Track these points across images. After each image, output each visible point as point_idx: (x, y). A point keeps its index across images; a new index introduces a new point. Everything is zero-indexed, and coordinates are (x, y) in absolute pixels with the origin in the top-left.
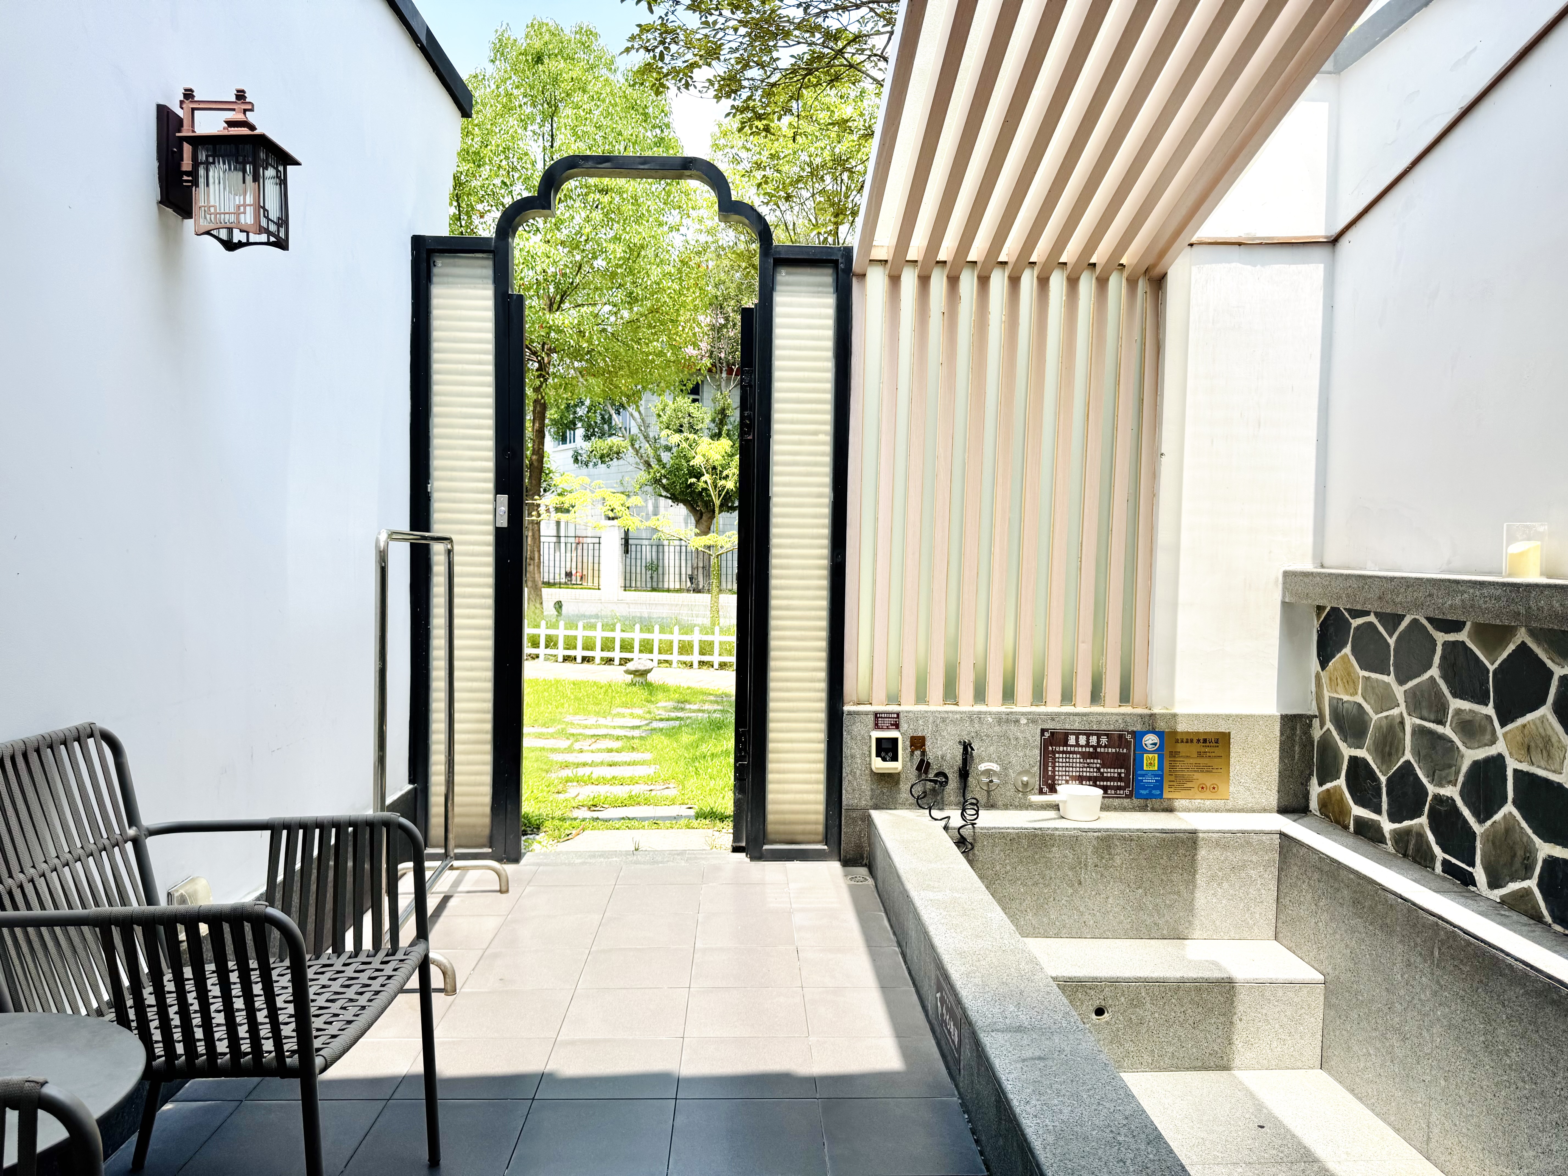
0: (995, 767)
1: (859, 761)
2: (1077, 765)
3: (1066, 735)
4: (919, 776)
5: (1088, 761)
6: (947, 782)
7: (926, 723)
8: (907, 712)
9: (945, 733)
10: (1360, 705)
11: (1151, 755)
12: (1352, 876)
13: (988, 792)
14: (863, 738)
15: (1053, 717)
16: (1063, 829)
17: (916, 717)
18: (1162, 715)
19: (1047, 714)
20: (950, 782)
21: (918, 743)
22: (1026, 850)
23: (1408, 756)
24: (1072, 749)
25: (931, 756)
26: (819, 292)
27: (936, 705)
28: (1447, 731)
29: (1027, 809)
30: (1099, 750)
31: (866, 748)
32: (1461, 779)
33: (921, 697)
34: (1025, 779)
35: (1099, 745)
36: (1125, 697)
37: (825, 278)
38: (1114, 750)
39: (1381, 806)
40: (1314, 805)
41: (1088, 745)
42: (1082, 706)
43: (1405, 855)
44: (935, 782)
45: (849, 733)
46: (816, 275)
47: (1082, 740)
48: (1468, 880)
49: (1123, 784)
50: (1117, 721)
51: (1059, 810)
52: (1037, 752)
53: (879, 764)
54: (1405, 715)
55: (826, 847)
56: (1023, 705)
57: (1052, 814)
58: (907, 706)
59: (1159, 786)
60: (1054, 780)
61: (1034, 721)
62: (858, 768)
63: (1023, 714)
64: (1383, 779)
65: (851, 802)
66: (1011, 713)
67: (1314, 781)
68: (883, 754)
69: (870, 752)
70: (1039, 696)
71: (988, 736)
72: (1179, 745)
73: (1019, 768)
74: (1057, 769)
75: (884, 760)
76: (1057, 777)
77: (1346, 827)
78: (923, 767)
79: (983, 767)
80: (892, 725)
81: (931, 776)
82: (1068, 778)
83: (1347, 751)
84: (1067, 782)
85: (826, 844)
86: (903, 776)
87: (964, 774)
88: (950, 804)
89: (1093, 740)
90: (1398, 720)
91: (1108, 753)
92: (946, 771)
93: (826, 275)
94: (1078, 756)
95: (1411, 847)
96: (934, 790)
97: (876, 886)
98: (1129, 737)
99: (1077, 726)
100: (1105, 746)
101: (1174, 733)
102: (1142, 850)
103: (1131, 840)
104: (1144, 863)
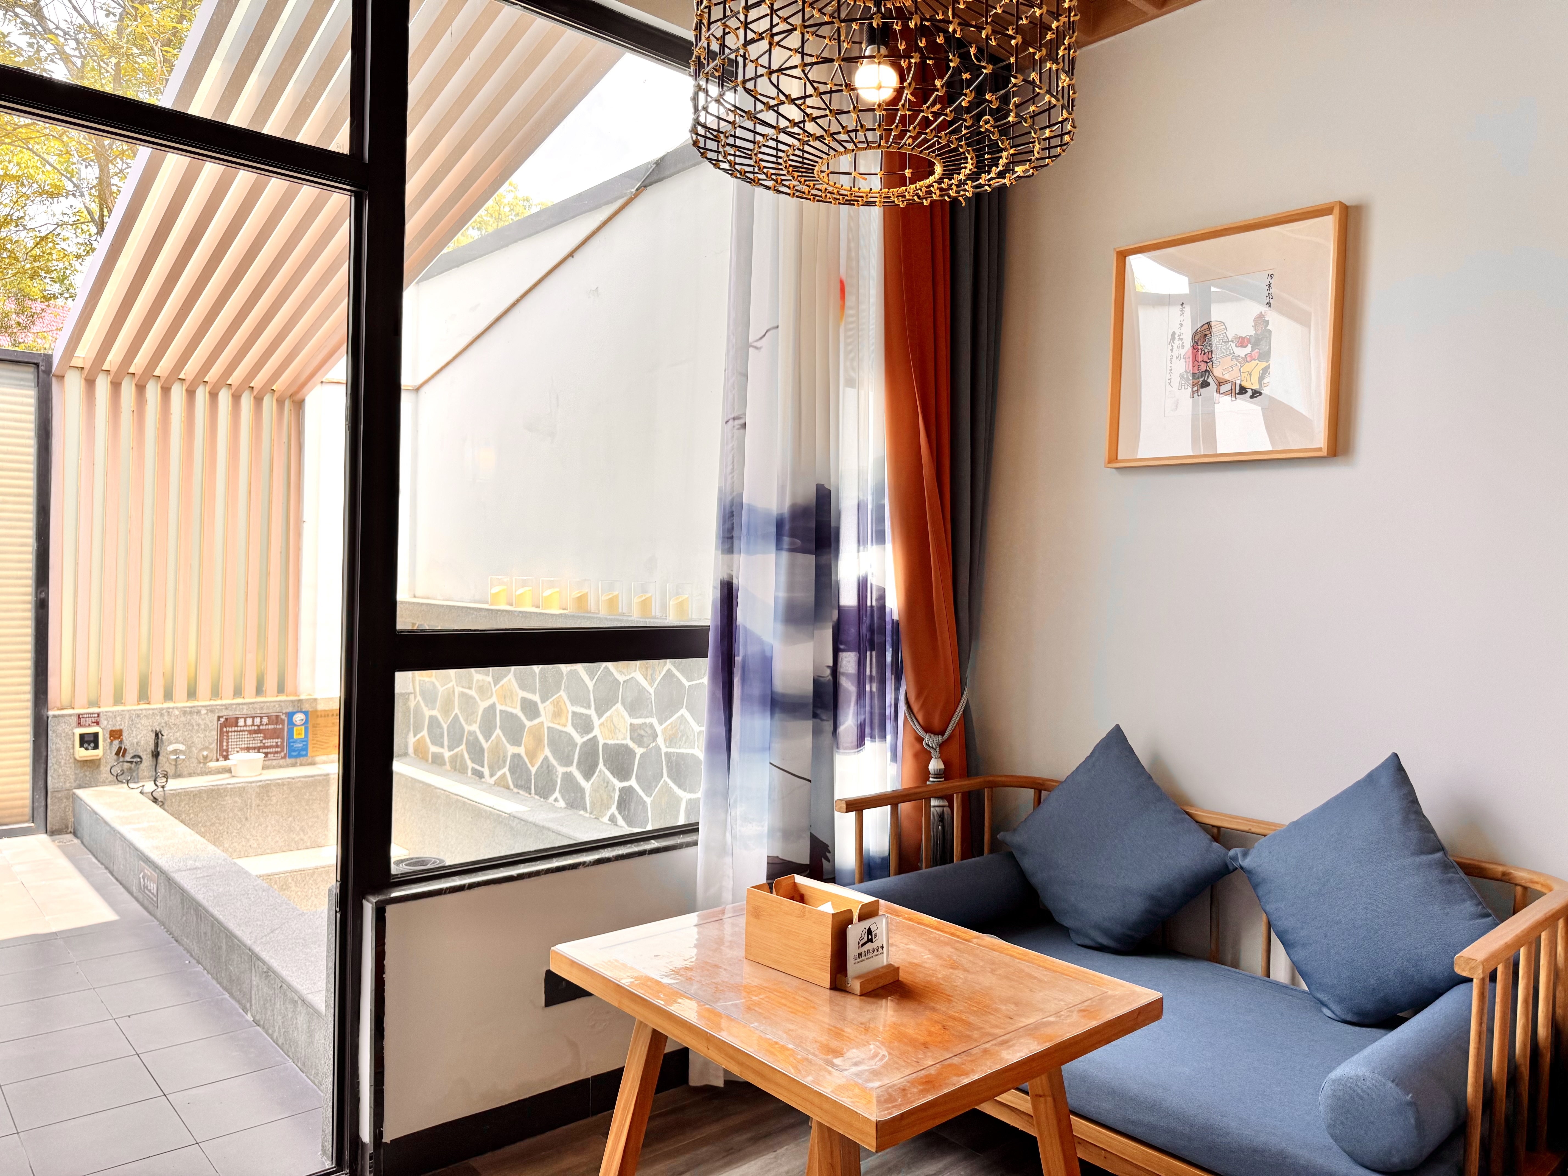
0: (181, 747)
1: (63, 753)
2: (245, 739)
3: (237, 719)
4: (118, 759)
5: (254, 736)
6: (141, 762)
7: (123, 718)
8: (106, 712)
9: (139, 726)
10: (433, 683)
11: (299, 728)
13: (176, 765)
14: (67, 734)
15: (226, 707)
16: (234, 784)
17: (115, 715)
18: (307, 700)
19: (222, 705)
20: (144, 761)
21: (116, 734)
22: (205, 801)
23: (457, 711)
24: (242, 729)
25: (127, 744)
26: (21, 385)
27: (131, 705)
29: (207, 774)
30: (261, 727)
31: (69, 742)
32: (479, 719)
33: (118, 699)
34: (205, 753)
35: (261, 724)
36: (281, 690)
37: (27, 376)
38: (272, 727)
39: (444, 743)
40: (411, 750)
41: (253, 725)
42: (249, 697)
43: (455, 770)
44: (131, 762)
45: (54, 732)
46: (18, 372)
47: (249, 721)
48: (480, 775)
49: (279, 750)
50: (275, 706)
51: (231, 772)
52: (214, 733)
53: (82, 753)
54: (455, 686)
55: (33, 825)
56: (203, 701)
57: (227, 775)
58: (106, 708)
59: (305, 748)
60: (227, 751)
61: (212, 711)
62: (62, 758)
63: (203, 706)
64: (445, 726)
65: (57, 785)
66: (194, 707)
67: (411, 735)
68: (86, 745)
69: (74, 745)
70: (216, 693)
71: (175, 725)
72: (319, 719)
73: (200, 746)
74: (230, 744)
75: (87, 749)
76: (230, 750)
77: (427, 761)
78: (121, 752)
79: (171, 748)
80: (93, 723)
81: (128, 758)
82: (238, 749)
83: (427, 713)
84: (238, 752)
85: (33, 822)
86: (103, 761)
87: (156, 755)
88: (144, 778)
89: (257, 721)
90: (452, 690)
91: (268, 729)
92: (141, 754)
93: (27, 374)
94: (246, 733)
96: (130, 769)
97: (82, 843)
98: (283, 717)
99: (245, 711)
100: (266, 724)
101: (316, 711)
102: (292, 791)
103: (284, 785)
104: (293, 799)
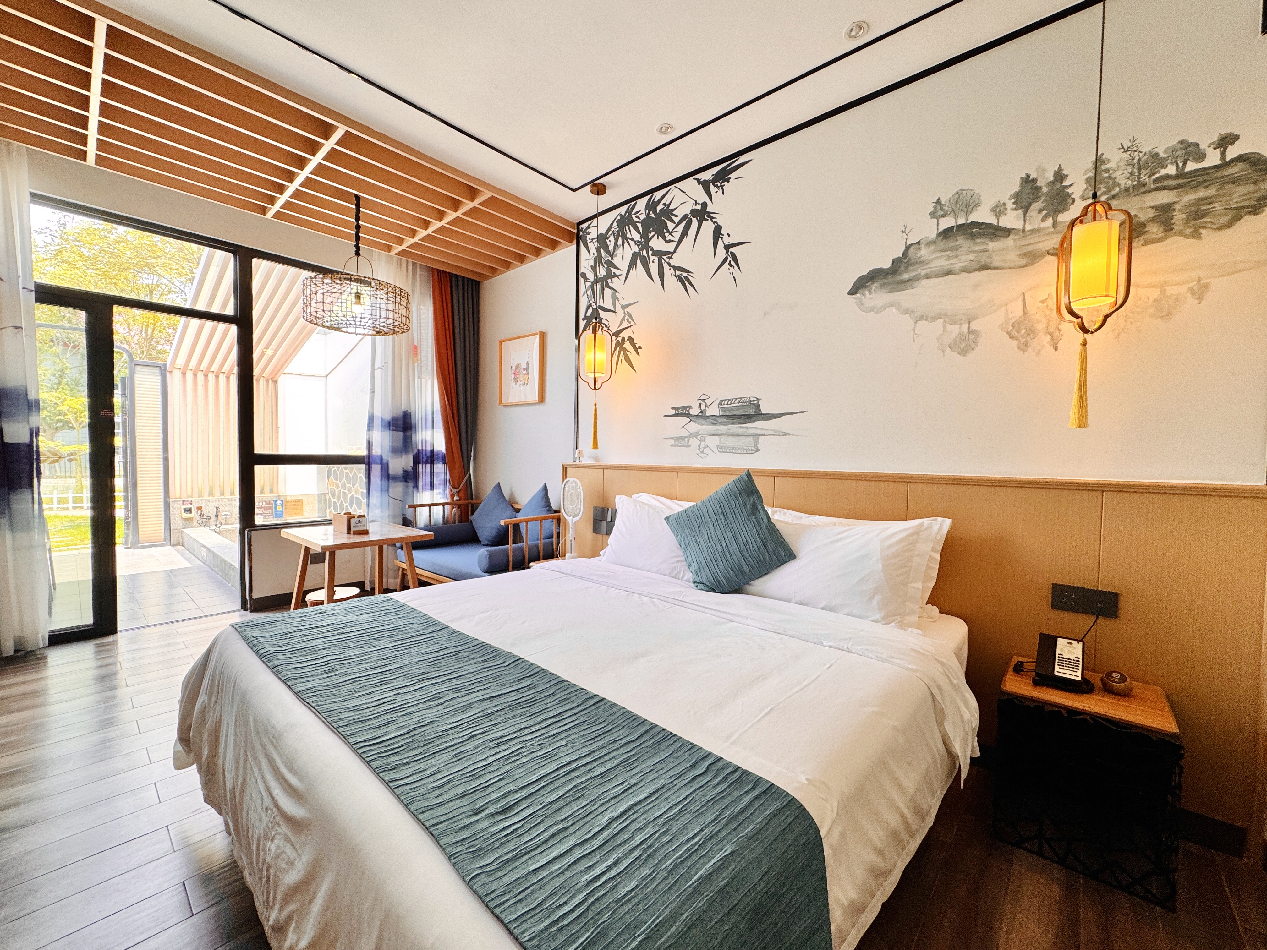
0: (227, 513)
1: (177, 515)
4: (201, 518)
6: (210, 519)
7: (202, 502)
8: (195, 500)
9: (209, 505)
11: (279, 506)
13: (226, 520)
14: (178, 508)
17: (198, 501)
18: (282, 496)
20: (212, 518)
21: (199, 508)
25: (204, 512)
26: (153, 375)
27: (205, 497)
28: (346, 491)
31: (179, 511)
32: (348, 501)
33: (200, 495)
36: (271, 492)
37: (156, 372)
38: (267, 506)
44: (206, 519)
45: (173, 507)
46: (152, 370)
49: (271, 515)
50: (268, 498)
53: (185, 515)
54: (341, 489)
55: (165, 543)
58: (195, 498)
59: (283, 514)
64: (338, 504)
65: (175, 527)
66: (233, 498)
67: (328, 509)
68: (186, 512)
69: (181, 512)
71: (224, 504)
72: (288, 503)
75: (187, 514)
78: (202, 515)
79: (223, 513)
80: (189, 504)
81: (205, 517)
86: (194, 518)
87: (217, 516)
88: (212, 525)
89: (261, 504)
92: (210, 516)
93: (156, 370)
96: (206, 521)
97: (186, 548)
98: (272, 502)
100: (264, 505)
101: (286, 500)
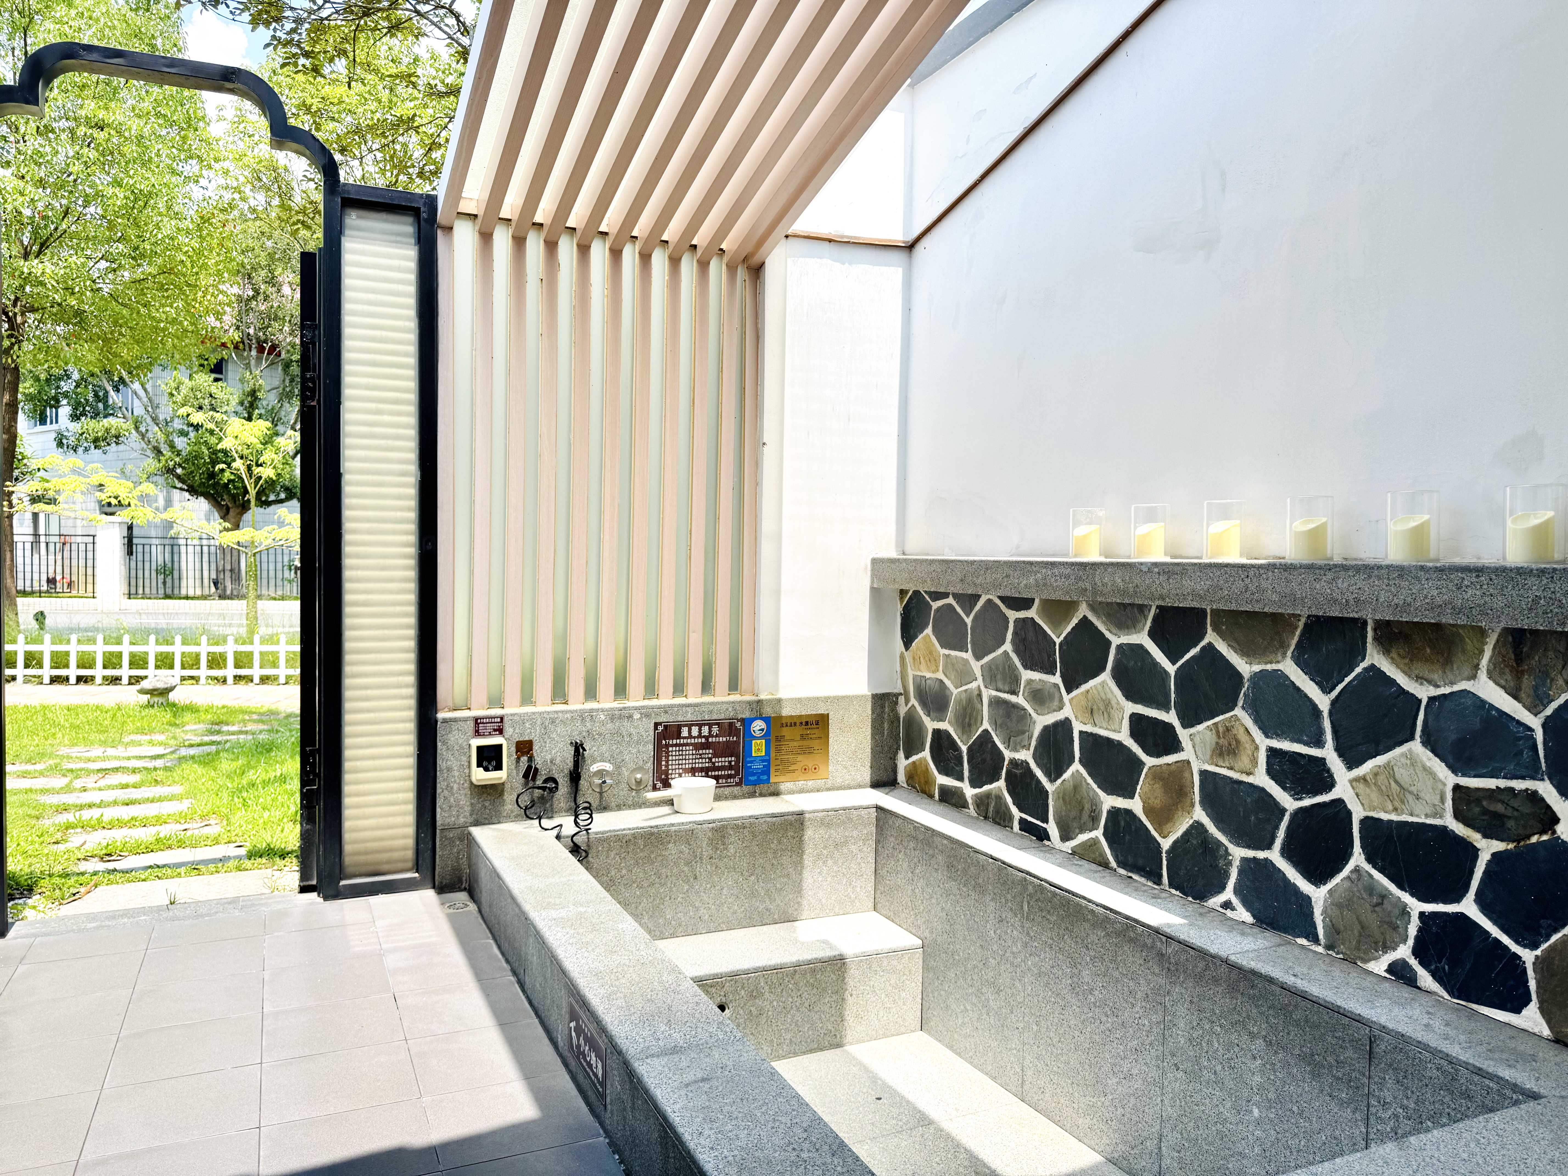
0: (608, 767)
1: (457, 774)
2: (689, 756)
3: (679, 728)
4: (526, 784)
5: (701, 752)
6: (557, 788)
7: (533, 725)
8: (511, 715)
9: (554, 736)
10: (941, 681)
11: (758, 741)
12: (945, 842)
13: (601, 793)
14: (461, 747)
15: (666, 709)
16: (679, 824)
17: (523, 719)
18: (769, 701)
19: (660, 707)
20: (560, 787)
21: (524, 748)
22: (642, 850)
23: (986, 725)
24: (685, 741)
25: (538, 762)
26: (397, 242)
27: (544, 705)
28: (1019, 700)
29: (640, 807)
30: (710, 740)
31: (464, 758)
32: (1034, 743)
33: (527, 698)
34: (639, 776)
35: (711, 735)
36: (734, 685)
37: (405, 227)
38: (724, 739)
39: (963, 774)
40: (901, 777)
41: (700, 736)
42: (694, 696)
43: (986, 818)
44: (544, 789)
45: (444, 743)
46: (393, 222)
47: (695, 731)
48: (1042, 836)
49: (733, 772)
50: (727, 709)
51: (673, 804)
52: (651, 747)
53: (480, 775)
54: (982, 688)
55: (416, 875)
56: (635, 700)
57: (666, 809)
58: (512, 709)
59: (766, 771)
60: (667, 774)
61: (648, 716)
62: (455, 782)
63: (636, 708)
64: (964, 748)
65: (447, 821)
66: (625, 708)
67: (901, 754)
68: (485, 764)
69: (469, 762)
70: (651, 690)
71: (600, 734)
72: (785, 729)
73: (632, 766)
74: (670, 763)
75: (486, 769)
76: (670, 772)
77: (931, 796)
78: (530, 773)
79: (594, 768)
80: (495, 730)
81: (539, 782)
82: (681, 771)
83: (930, 725)
84: (680, 775)
85: (417, 872)
86: (507, 786)
87: (575, 777)
88: (560, 811)
89: (705, 730)
90: (976, 693)
91: (719, 742)
92: (556, 776)
93: (405, 224)
94: (691, 748)
95: (991, 809)
96: (542, 797)
97: (480, 911)
98: (738, 725)
99: (689, 717)
100: (717, 736)
101: (780, 717)
102: (754, 836)
103: (744, 828)
104: (756, 849)
